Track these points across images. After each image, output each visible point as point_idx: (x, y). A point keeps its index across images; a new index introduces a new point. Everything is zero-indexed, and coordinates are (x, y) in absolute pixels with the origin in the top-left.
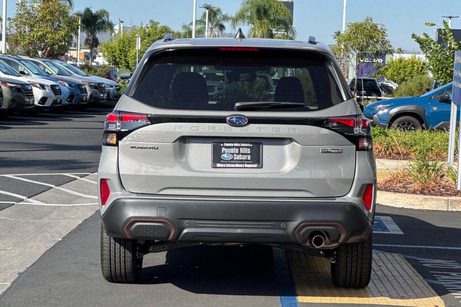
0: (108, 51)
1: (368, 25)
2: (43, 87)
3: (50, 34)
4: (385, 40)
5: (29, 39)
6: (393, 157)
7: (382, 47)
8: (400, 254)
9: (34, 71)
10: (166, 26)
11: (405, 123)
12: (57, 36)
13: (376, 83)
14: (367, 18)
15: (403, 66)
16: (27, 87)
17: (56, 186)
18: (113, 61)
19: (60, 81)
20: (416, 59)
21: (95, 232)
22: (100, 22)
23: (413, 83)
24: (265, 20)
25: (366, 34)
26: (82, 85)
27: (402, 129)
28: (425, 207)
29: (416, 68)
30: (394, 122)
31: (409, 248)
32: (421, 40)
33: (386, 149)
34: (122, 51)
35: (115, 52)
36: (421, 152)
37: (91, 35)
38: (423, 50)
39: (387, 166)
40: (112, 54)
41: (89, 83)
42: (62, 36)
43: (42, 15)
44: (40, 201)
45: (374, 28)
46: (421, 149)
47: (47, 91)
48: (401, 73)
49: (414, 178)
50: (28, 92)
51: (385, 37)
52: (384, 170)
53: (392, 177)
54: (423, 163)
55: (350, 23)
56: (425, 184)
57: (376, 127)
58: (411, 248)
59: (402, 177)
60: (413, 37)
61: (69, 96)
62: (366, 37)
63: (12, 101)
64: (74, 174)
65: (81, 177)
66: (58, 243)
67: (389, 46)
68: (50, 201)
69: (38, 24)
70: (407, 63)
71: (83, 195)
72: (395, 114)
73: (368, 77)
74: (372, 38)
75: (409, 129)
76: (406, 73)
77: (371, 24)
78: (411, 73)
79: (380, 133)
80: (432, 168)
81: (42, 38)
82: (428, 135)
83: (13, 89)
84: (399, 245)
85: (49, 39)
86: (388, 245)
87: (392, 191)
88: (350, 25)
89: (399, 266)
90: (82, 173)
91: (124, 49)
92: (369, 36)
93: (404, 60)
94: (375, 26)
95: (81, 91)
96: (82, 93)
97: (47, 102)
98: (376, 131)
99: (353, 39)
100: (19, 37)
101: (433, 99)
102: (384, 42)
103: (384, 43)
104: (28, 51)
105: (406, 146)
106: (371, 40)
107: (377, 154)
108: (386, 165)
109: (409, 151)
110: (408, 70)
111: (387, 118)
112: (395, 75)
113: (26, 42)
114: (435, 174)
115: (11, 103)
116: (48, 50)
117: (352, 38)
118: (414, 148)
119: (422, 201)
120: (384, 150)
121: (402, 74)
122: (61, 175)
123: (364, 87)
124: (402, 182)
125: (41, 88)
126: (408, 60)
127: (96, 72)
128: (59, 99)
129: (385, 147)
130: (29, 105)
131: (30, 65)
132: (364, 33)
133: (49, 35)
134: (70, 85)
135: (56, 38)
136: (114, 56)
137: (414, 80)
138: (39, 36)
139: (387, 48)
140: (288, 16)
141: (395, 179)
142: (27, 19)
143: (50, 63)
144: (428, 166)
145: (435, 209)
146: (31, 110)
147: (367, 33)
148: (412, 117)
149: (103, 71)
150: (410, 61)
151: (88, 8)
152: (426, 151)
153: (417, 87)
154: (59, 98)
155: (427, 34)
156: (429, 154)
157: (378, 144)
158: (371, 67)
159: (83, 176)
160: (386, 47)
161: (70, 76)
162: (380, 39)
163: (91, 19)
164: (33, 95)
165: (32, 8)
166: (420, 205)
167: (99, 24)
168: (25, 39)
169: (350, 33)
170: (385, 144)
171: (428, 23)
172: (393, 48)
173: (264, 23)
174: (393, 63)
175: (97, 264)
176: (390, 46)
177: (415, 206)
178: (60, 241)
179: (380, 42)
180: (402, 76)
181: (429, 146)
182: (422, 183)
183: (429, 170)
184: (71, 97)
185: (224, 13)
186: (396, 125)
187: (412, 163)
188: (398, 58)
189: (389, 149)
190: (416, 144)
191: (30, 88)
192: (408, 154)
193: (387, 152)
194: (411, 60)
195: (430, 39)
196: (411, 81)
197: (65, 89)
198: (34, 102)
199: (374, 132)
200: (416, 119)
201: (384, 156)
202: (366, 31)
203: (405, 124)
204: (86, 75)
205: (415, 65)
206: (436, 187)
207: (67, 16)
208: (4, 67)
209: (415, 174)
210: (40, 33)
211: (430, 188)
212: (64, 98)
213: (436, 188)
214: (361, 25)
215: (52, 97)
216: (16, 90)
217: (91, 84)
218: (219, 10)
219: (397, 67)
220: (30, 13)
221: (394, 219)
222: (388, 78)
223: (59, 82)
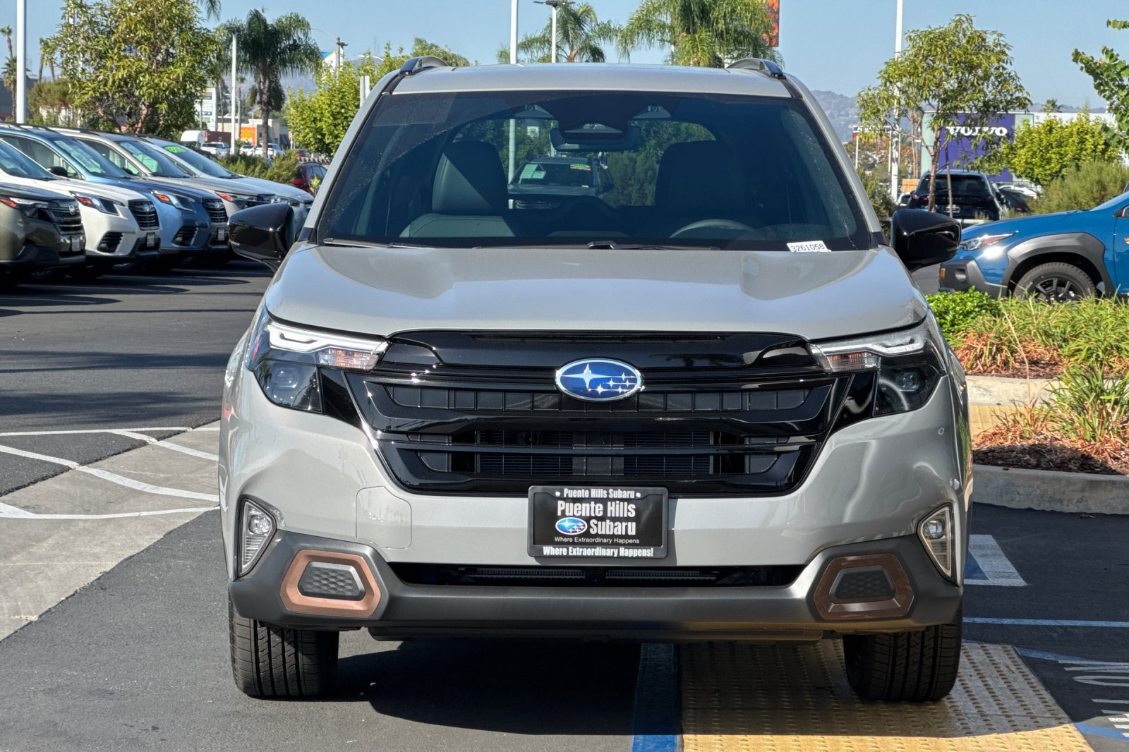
0: (304, 117)
1: (961, 35)
2: (108, 205)
3: (147, 76)
4: (1005, 72)
5: (94, 90)
6: (1015, 371)
7: (999, 92)
8: (1009, 647)
9: (88, 165)
10: (447, 50)
11: (1052, 281)
12: (165, 79)
13: (984, 184)
14: (958, 18)
15: (1056, 141)
16: (63, 205)
17: (82, 464)
18: (316, 142)
19: (156, 192)
20: (1091, 123)
21: (144, 593)
22: (286, 47)
23: (1081, 182)
24: (704, 34)
25: (955, 59)
26: (213, 200)
27: (1042, 298)
28: (1093, 507)
29: (1089, 145)
30: (1023, 279)
31: (1037, 627)
32: (1098, 68)
33: (994, 349)
34: (338, 116)
35: (320, 121)
36: (1092, 356)
37: (265, 80)
38: (1101, 92)
39: (999, 396)
40: (313, 125)
41: (235, 195)
42: (177, 80)
43: (126, 27)
44: (21, 508)
45: (978, 41)
46: (1089, 349)
47: (121, 216)
48: (1051, 159)
49: (1064, 427)
50: (69, 219)
51: (1005, 65)
52: (989, 405)
53: (1000, 425)
54: (1087, 384)
55: (913, 31)
56: (1093, 442)
57: (971, 291)
58: (1044, 626)
59: (1028, 424)
60: (1075, 60)
61: (181, 230)
62: (956, 68)
63: (24, 244)
64: (143, 429)
65: (158, 439)
66: (22, 628)
67: (1016, 88)
68: (49, 506)
69: (116, 50)
70: (1067, 133)
71: (149, 488)
72: (1024, 259)
73: (963, 169)
74: (971, 68)
75: (1062, 298)
76: (1065, 159)
77: (968, 33)
78: (1076, 159)
79: (981, 307)
80: (1113, 397)
81: (127, 86)
82: (1110, 311)
83: (28, 214)
84: (1010, 618)
85: (144, 89)
86: (978, 620)
87: (1000, 462)
88: (913, 35)
89: (1002, 684)
90: (165, 429)
91: (343, 111)
92: (965, 63)
93: (1059, 126)
94: (979, 37)
95: (212, 215)
96: (215, 220)
97: (119, 246)
98: (969, 304)
99: (922, 73)
100: (70, 85)
101: (1125, 216)
102: (1002, 78)
103: (1003, 80)
104: (93, 120)
105: (1051, 340)
106: (970, 73)
107: (970, 363)
108: (996, 393)
109: (1059, 355)
110: (1070, 151)
111: (1003, 269)
112: (1035, 165)
113: (86, 97)
114: (1120, 412)
115: (24, 247)
116: (142, 117)
117: (920, 70)
118: (1073, 346)
119: (1083, 490)
120: (990, 353)
121: (1053, 161)
122: (107, 433)
123: (953, 196)
124: (1029, 439)
125: (104, 209)
126: (1068, 124)
127: (267, 169)
128: (153, 237)
129: (992, 344)
130: (71, 253)
131: (81, 150)
132: (950, 56)
133: (144, 77)
134: (182, 201)
135: (163, 86)
136: (319, 130)
137: (1081, 174)
138: (120, 80)
139: (1011, 93)
140: (762, 21)
141: (1009, 430)
142: (87, 38)
143: (134, 145)
144: (1102, 391)
145: (1120, 512)
146: (74, 266)
147: (960, 55)
148: (1071, 266)
149: (285, 168)
150: (1075, 129)
151: (257, 11)
152: (1104, 353)
153: (1092, 192)
154: (150, 234)
155: (1112, 50)
156: (1112, 360)
157: (973, 338)
158: (971, 144)
159: (166, 435)
160: (1008, 91)
161: (185, 177)
162: (992, 70)
163: (265, 38)
164: (81, 228)
165: (101, 9)
166: (1078, 501)
167: (283, 51)
168: (84, 89)
169: (915, 56)
170: (992, 335)
171: (1115, 21)
172: (1028, 93)
173: (701, 41)
174: (1031, 133)
175: (112, 693)
176: (1019, 88)
177: (1065, 503)
178: (31, 623)
179: (992, 78)
180: (1055, 166)
181: (1111, 341)
182: (1083, 439)
183: (1103, 402)
184: (187, 231)
185: (602, 19)
186: (1029, 286)
187: (1056, 384)
188: (1043, 122)
189: (1002, 350)
190: (1076, 336)
191: (72, 210)
192: (1054, 363)
193: (998, 357)
194: (1076, 125)
195: (1121, 62)
196: (1077, 178)
197: (169, 211)
198: (83, 244)
199: (965, 305)
200: (1080, 270)
201: (989, 370)
202: (955, 50)
203: (1050, 284)
204: (230, 175)
205: (1087, 137)
206: (1123, 450)
207: (191, 28)
208: (9, 156)
209: (1066, 416)
210: (122, 73)
211: (1106, 454)
212: (166, 235)
213: (1123, 453)
214: (943, 36)
215: (134, 233)
216: (34, 215)
217: (239, 196)
218: (588, 11)
219: (1040, 145)
220: (97, 23)
221: (1004, 541)
222: (1018, 173)
223: (155, 195)
